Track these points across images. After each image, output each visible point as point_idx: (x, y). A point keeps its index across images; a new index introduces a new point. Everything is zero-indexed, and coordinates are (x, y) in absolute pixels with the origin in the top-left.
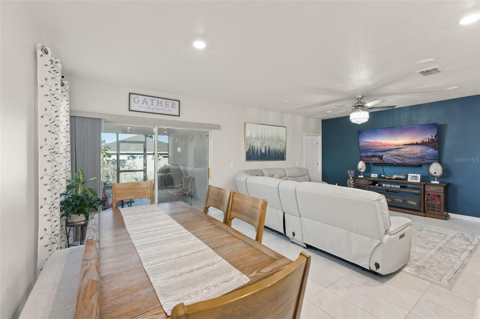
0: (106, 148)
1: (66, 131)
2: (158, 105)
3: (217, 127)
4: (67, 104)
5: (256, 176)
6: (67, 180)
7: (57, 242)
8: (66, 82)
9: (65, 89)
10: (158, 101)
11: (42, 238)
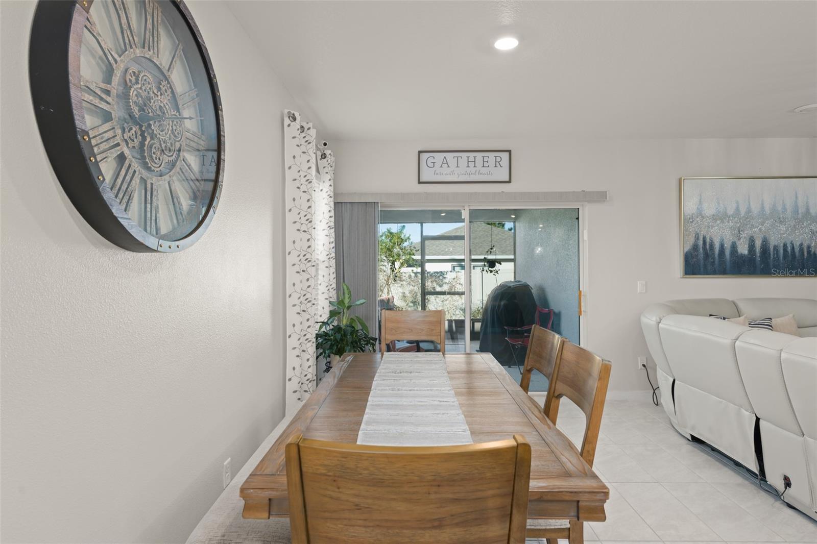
0: (411, 250)
1: (329, 227)
2: (468, 167)
3: (600, 197)
4: (330, 186)
5: (710, 315)
6: (330, 302)
7: (310, 391)
8: (328, 152)
9: (327, 163)
10: (468, 157)
11: (290, 380)
